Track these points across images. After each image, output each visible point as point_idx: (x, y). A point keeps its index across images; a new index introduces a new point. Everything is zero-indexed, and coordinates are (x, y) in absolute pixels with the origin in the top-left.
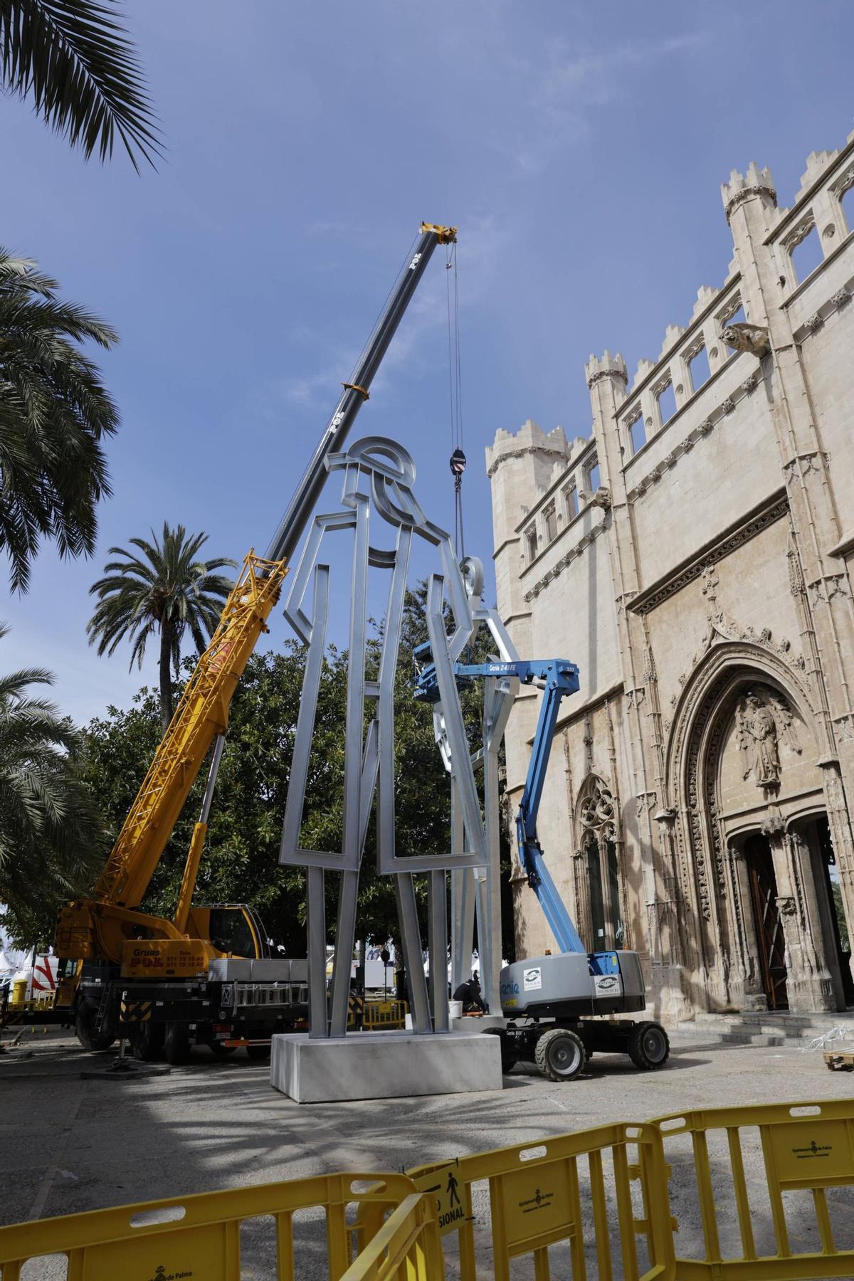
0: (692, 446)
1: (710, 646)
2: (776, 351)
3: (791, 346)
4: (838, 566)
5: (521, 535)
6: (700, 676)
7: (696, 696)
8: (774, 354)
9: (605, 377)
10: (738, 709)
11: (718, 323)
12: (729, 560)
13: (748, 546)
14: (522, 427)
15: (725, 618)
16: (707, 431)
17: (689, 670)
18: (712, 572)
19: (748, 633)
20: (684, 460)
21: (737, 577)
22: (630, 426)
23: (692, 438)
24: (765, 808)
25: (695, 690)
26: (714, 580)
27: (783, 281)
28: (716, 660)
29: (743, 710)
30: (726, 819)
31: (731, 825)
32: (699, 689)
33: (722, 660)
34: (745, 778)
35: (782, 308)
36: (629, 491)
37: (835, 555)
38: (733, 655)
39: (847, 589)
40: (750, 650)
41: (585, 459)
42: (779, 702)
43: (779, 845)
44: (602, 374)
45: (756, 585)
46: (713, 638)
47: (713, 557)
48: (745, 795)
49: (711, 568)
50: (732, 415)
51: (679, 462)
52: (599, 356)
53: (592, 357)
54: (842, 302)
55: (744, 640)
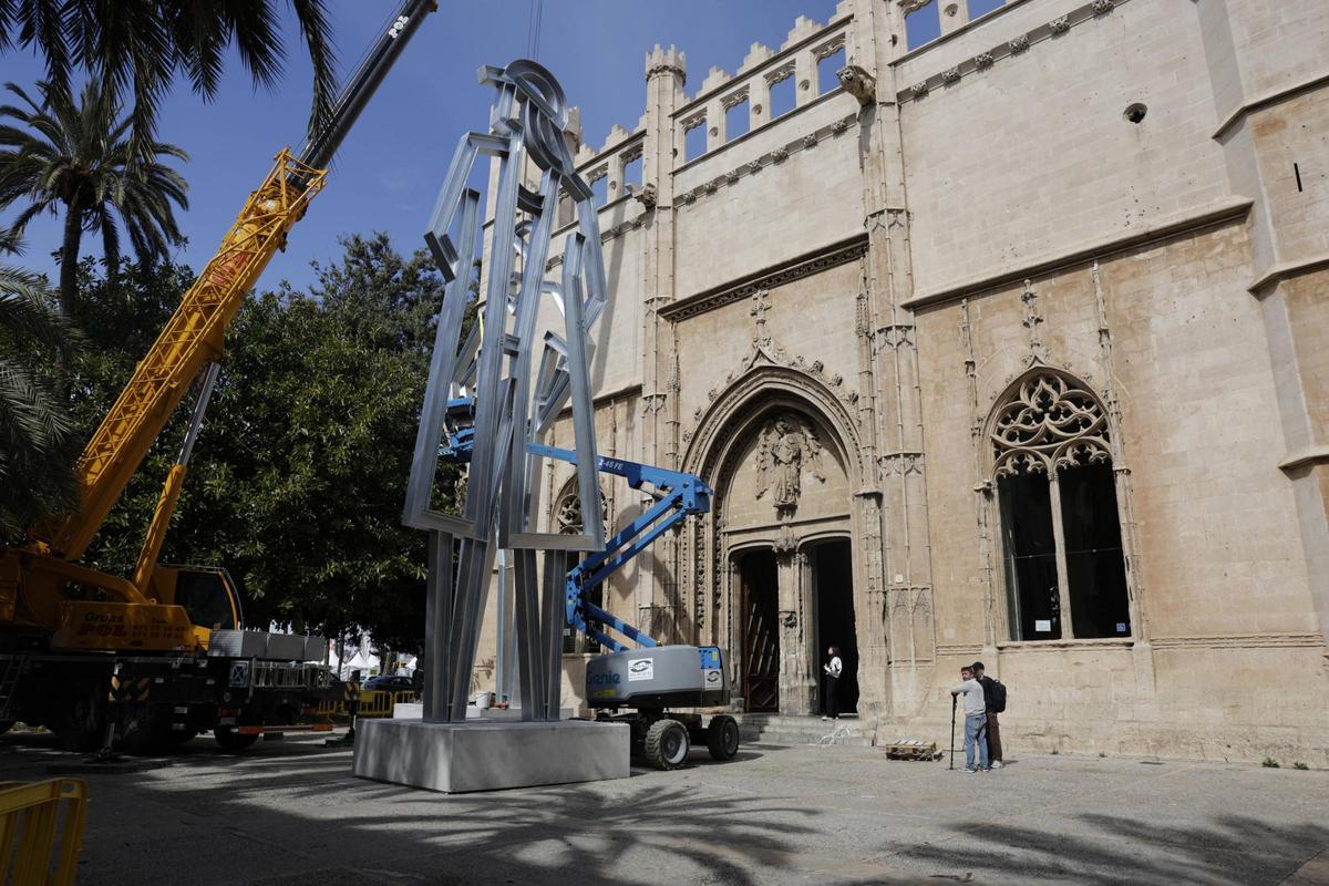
0: (761, 168)
1: (752, 366)
2: (881, 103)
3: (894, 104)
4: (908, 318)
6: (734, 393)
7: (725, 412)
8: (878, 106)
9: (667, 72)
10: (764, 431)
11: (814, 58)
12: (786, 288)
13: (811, 280)
15: (772, 343)
16: (780, 158)
17: (722, 387)
18: (765, 296)
19: (798, 361)
20: (747, 180)
21: (793, 306)
22: (687, 130)
23: (763, 160)
24: (778, 527)
25: (725, 406)
26: (766, 303)
27: (894, 40)
28: (756, 380)
29: (768, 433)
30: (731, 533)
31: (735, 539)
32: (729, 406)
33: (762, 381)
34: (758, 497)
35: (890, 65)
36: (676, 195)
37: (907, 307)
38: (775, 379)
39: (913, 341)
40: (796, 378)
41: (626, 149)
43: (788, 564)
44: (665, 68)
45: (814, 318)
46: (756, 359)
47: (770, 281)
48: (756, 513)
49: (766, 292)
50: (812, 151)
51: (741, 180)
52: (665, 49)
53: (657, 47)
54: (952, 80)
55: (793, 368)
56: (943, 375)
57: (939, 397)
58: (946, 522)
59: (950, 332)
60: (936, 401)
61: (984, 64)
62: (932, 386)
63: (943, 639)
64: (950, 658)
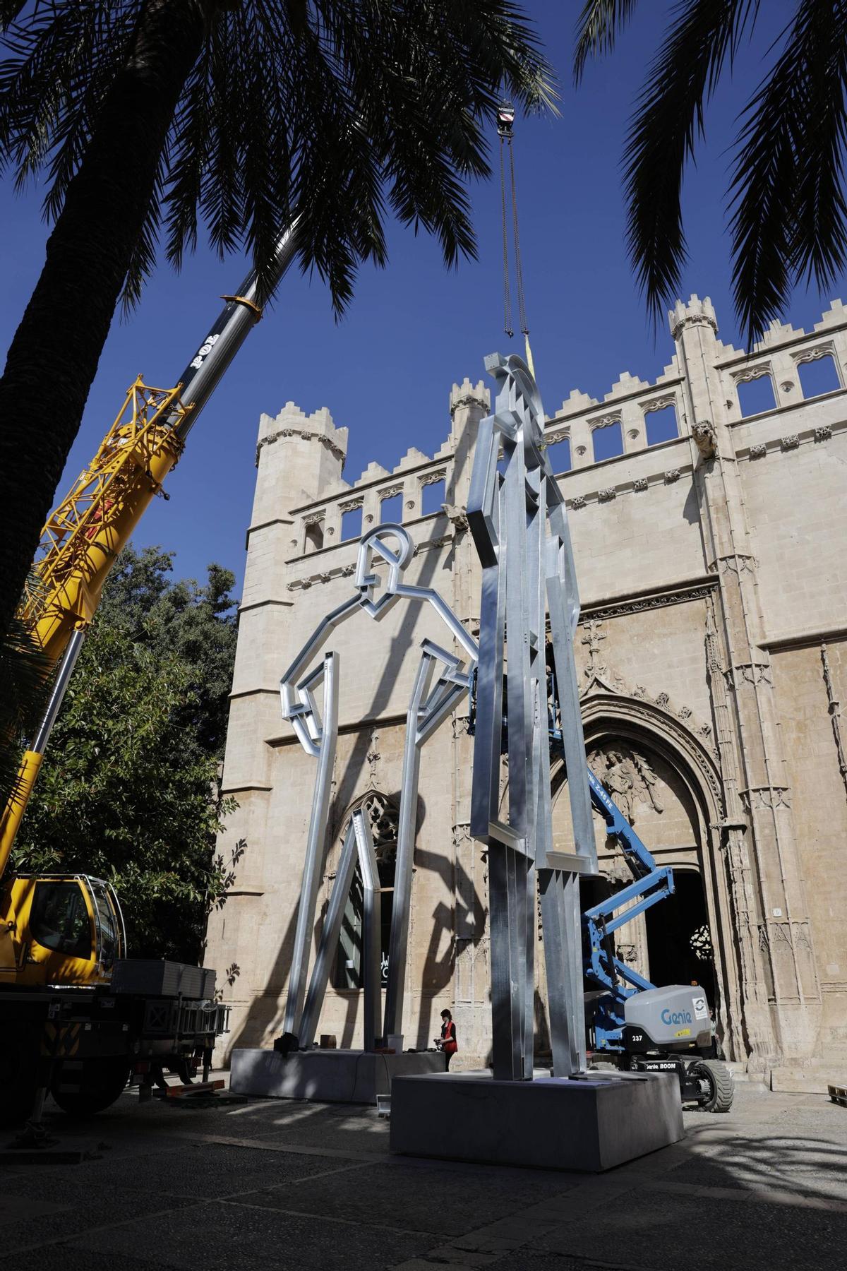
0: (585, 505)
1: (586, 694)
2: (722, 458)
3: (735, 460)
4: (759, 657)
5: (298, 518)
8: (719, 460)
11: (642, 411)
12: (623, 621)
13: (651, 614)
14: (317, 411)
15: (609, 672)
16: (606, 498)
18: (598, 626)
19: (640, 692)
21: (631, 638)
23: (589, 498)
24: (612, 857)
26: (601, 634)
27: (729, 404)
28: (591, 708)
33: (596, 709)
35: (727, 426)
37: (764, 647)
38: (612, 708)
39: (771, 679)
40: (637, 708)
41: (425, 472)
42: (646, 762)
45: (656, 651)
46: (591, 687)
47: (605, 612)
49: (599, 622)
50: (641, 494)
52: (475, 384)
53: (466, 380)
54: (788, 446)
55: (635, 698)
56: (805, 714)
57: (802, 735)
58: (820, 857)
59: (809, 673)
60: (799, 738)
61: (822, 436)
62: (793, 724)
63: (826, 975)
64: (838, 995)
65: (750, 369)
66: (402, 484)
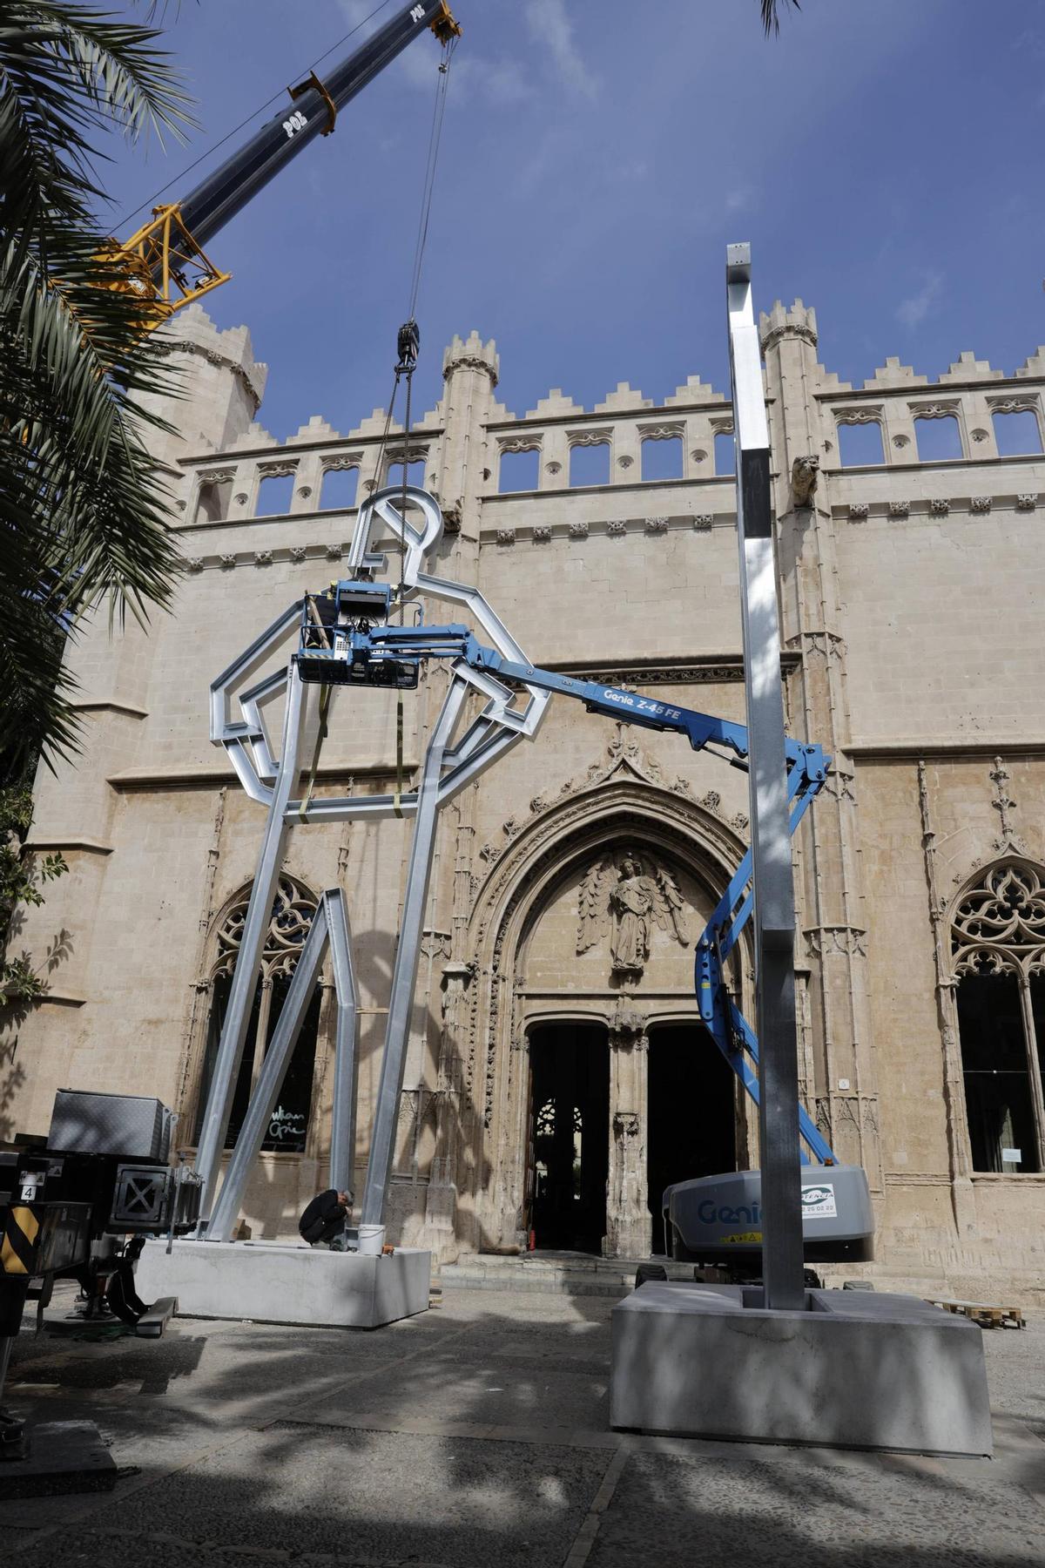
0: (624, 533)
1: (608, 779)
2: (818, 510)
3: (831, 516)
4: (842, 764)
5: (190, 472)
6: (574, 808)
7: (554, 830)
8: (815, 512)
9: (482, 371)
11: (713, 429)
14: (233, 329)
15: (641, 754)
16: (656, 530)
17: (552, 797)
19: (681, 786)
20: (598, 542)
22: (505, 451)
23: (632, 525)
24: (615, 997)
25: (556, 822)
27: (828, 445)
28: (611, 797)
30: (530, 997)
31: (537, 1006)
32: (562, 824)
33: (618, 801)
34: (579, 953)
35: (828, 472)
36: (487, 527)
37: (849, 754)
38: (640, 802)
39: (854, 795)
40: (676, 806)
41: (395, 445)
42: (673, 879)
44: (483, 364)
46: (615, 770)
47: (643, 676)
48: (574, 973)
49: (634, 688)
50: (702, 535)
51: (589, 540)
52: (486, 340)
53: (475, 334)
54: (898, 514)
55: (676, 793)
56: (891, 843)
57: (885, 868)
58: (895, 1020)
59: (900, 794)
60: (882, 872)
61: (938, 510)
62: (876, 853)
63: (892, 1165)
64: (905, 1189)
65: (857, 410)
66: (360, 454)
